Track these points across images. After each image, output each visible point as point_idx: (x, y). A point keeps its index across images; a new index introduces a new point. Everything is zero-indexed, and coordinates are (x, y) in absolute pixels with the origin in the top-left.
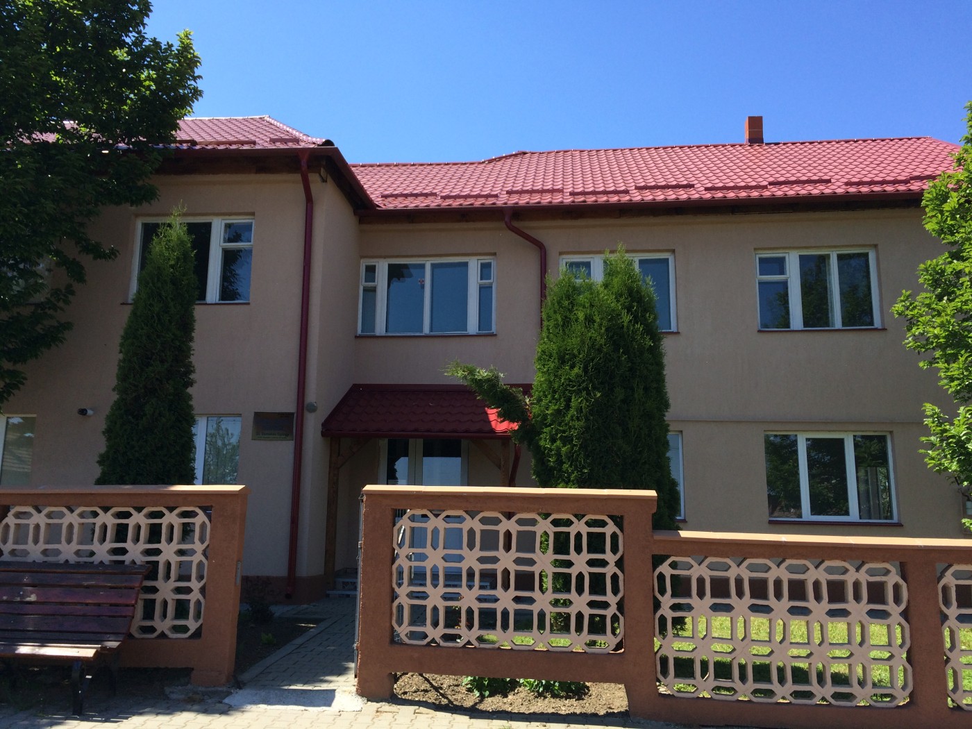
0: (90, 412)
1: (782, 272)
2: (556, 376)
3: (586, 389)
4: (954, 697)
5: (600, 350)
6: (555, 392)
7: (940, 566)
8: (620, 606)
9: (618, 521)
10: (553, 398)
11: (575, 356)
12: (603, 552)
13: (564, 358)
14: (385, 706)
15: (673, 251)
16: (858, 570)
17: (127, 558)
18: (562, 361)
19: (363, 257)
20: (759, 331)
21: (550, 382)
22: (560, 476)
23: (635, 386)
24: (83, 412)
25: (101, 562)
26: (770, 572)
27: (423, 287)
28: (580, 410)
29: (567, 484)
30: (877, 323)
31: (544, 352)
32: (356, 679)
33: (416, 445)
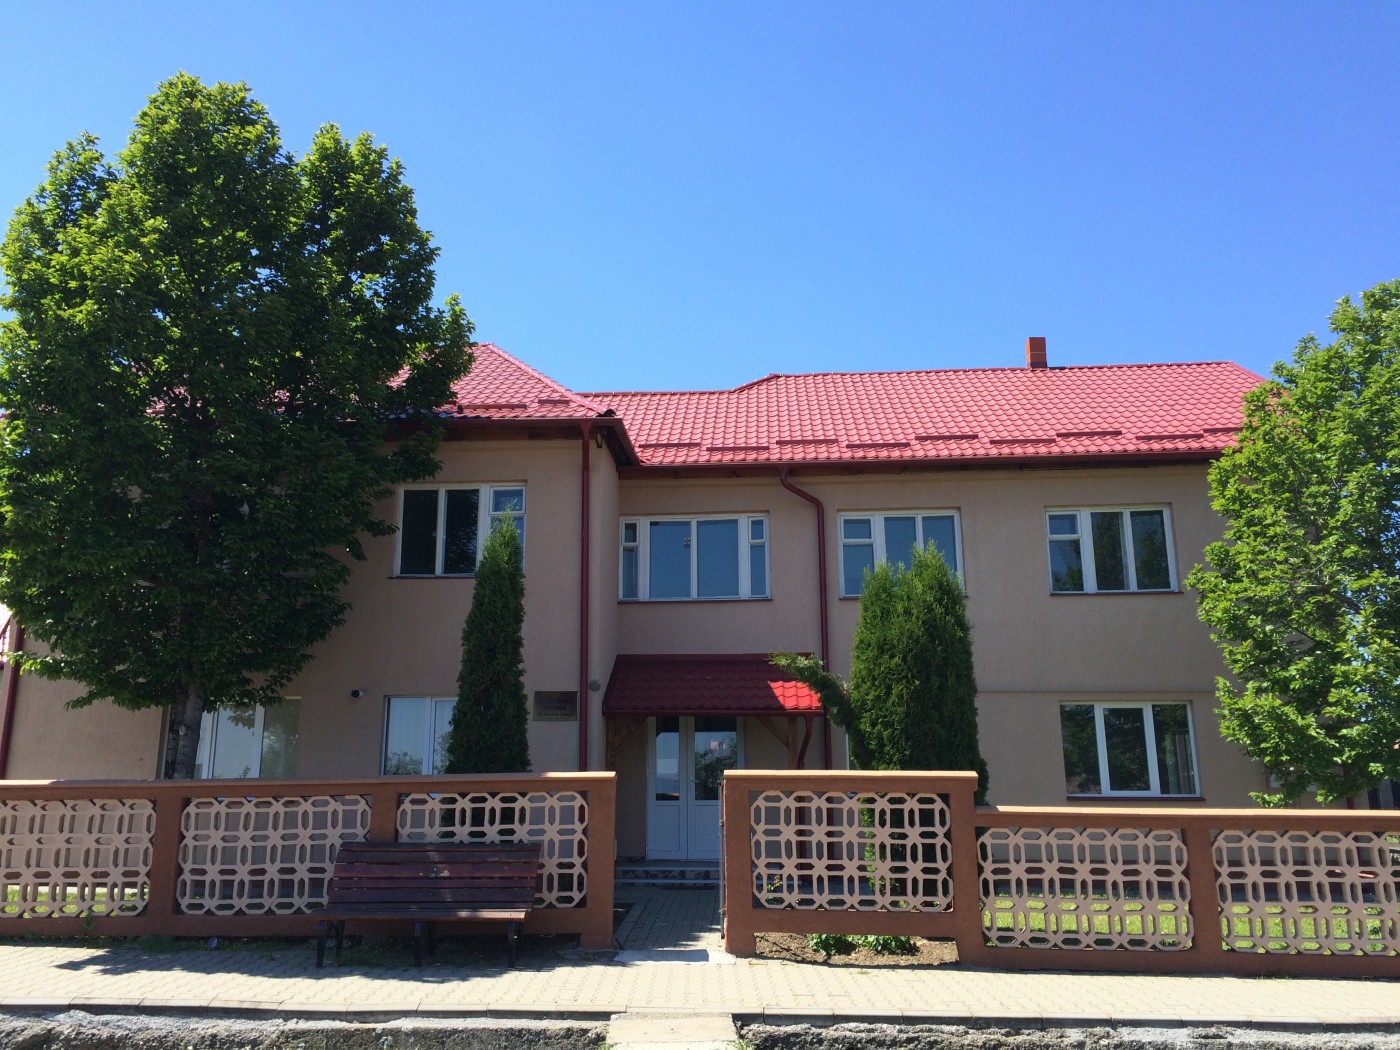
0: (361, 694)
1: (1074, 531)
2: (875, 664)
3: (906, 677)
4: (1228, 940)
5: (917, 641)
6: (874, 679)
7: (1213, 832)
8: (949, 871)
9: (945, 798)
10: (873, 684)
11: (894, 647)
12: (933, 825)
13: (884, 648)
14: (754, 961)
15: (959, 509)
16: (1146, 836)
17: (515, 838)
18: (882, 651)
19: (621, 515)
20: (1052, 595)
21: (870, 670)
22: (882, 758)
23: (948, 674)
24: (355, 694)
25: (493, 842)
26: (1075, 839)
27: (688, 546)
28: (900, 697)
29: (889, 765)
30: (1174, 586)
31: (861, 641)
32: (725, 941)
33: (688, 722)
